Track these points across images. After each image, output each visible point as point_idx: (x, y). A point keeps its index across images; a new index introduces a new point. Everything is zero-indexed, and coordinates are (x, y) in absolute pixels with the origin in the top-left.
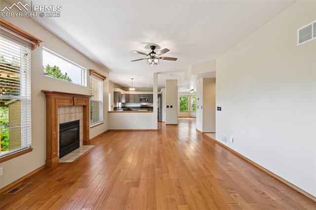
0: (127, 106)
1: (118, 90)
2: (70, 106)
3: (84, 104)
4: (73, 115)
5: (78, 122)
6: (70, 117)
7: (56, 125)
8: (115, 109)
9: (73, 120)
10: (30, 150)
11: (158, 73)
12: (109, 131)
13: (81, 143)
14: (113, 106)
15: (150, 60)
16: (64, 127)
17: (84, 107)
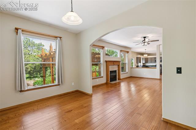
0: (146, 65)
1: (139, 56)
2: (113, 65)
3: (118, 64)
4: (114, 68)
5: (116, 71)
6: (113, 69)
7: (109, 71)
8: (137, 66)
9: (114, 70)
10: (103, 77)
11: (160, 45)
12: (131, 77)
13: (117, 79)
14: (136, 65)
15: (143, 44)
16: (111, 72)
17: (118, 65)
